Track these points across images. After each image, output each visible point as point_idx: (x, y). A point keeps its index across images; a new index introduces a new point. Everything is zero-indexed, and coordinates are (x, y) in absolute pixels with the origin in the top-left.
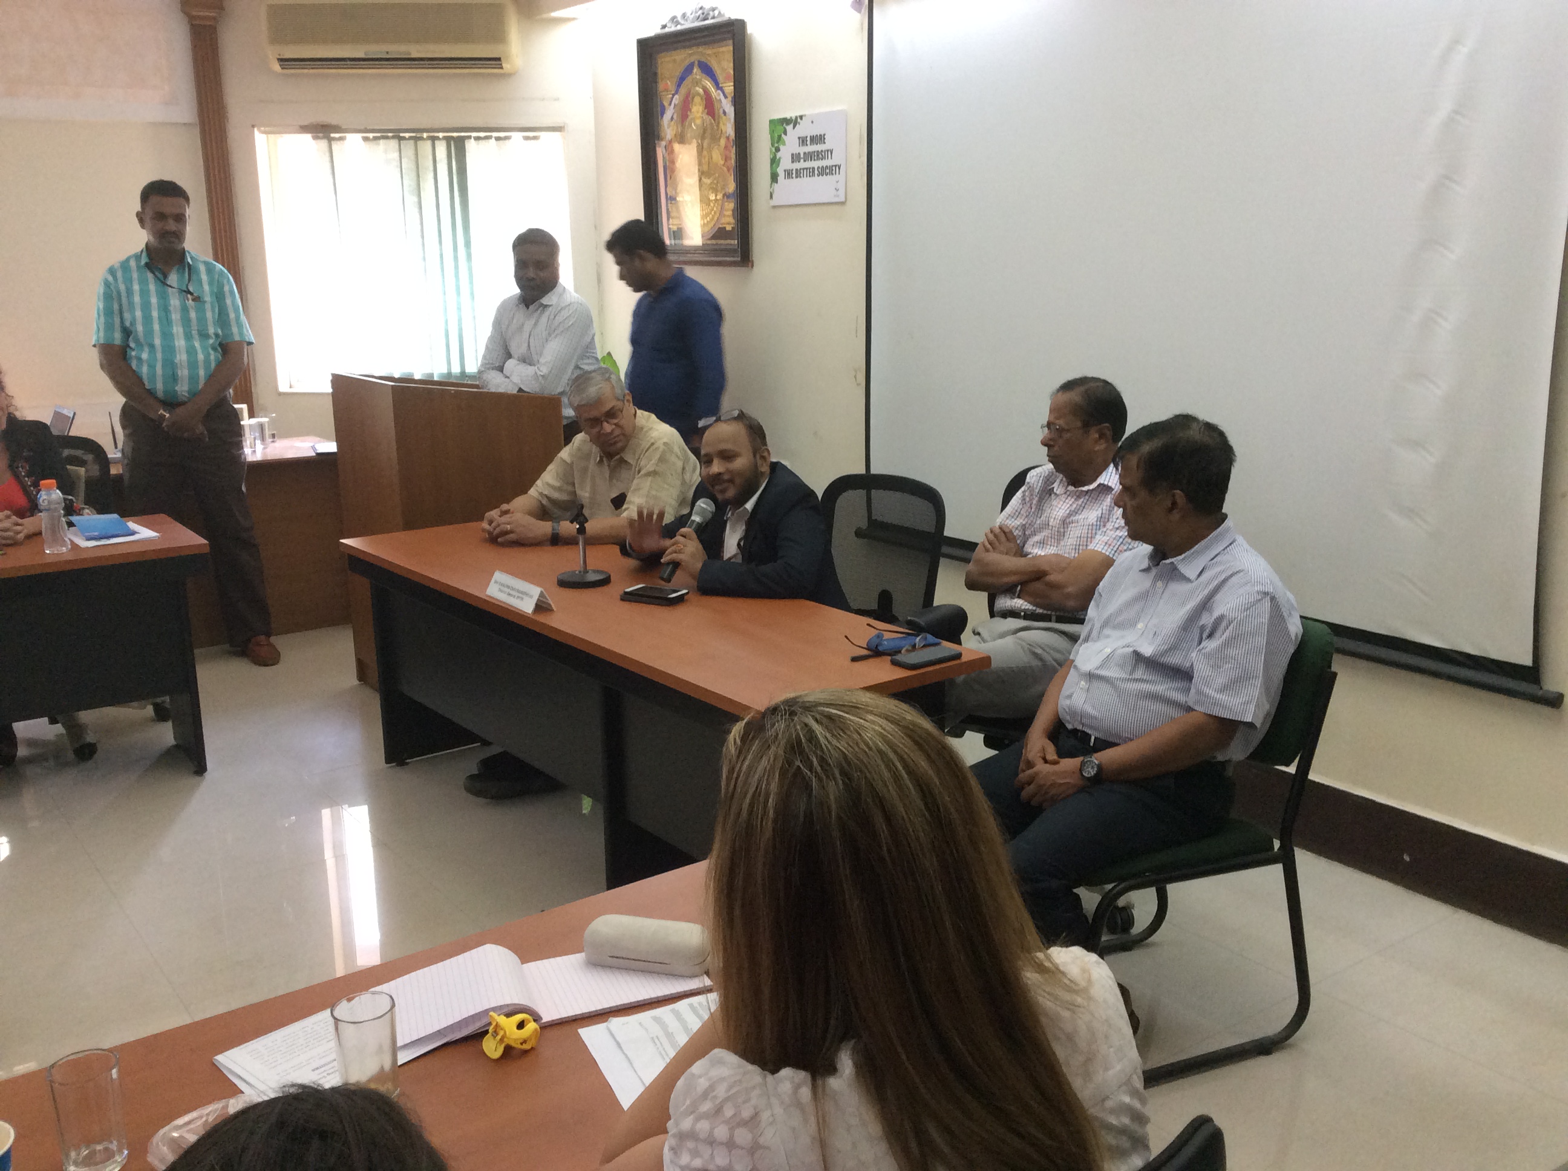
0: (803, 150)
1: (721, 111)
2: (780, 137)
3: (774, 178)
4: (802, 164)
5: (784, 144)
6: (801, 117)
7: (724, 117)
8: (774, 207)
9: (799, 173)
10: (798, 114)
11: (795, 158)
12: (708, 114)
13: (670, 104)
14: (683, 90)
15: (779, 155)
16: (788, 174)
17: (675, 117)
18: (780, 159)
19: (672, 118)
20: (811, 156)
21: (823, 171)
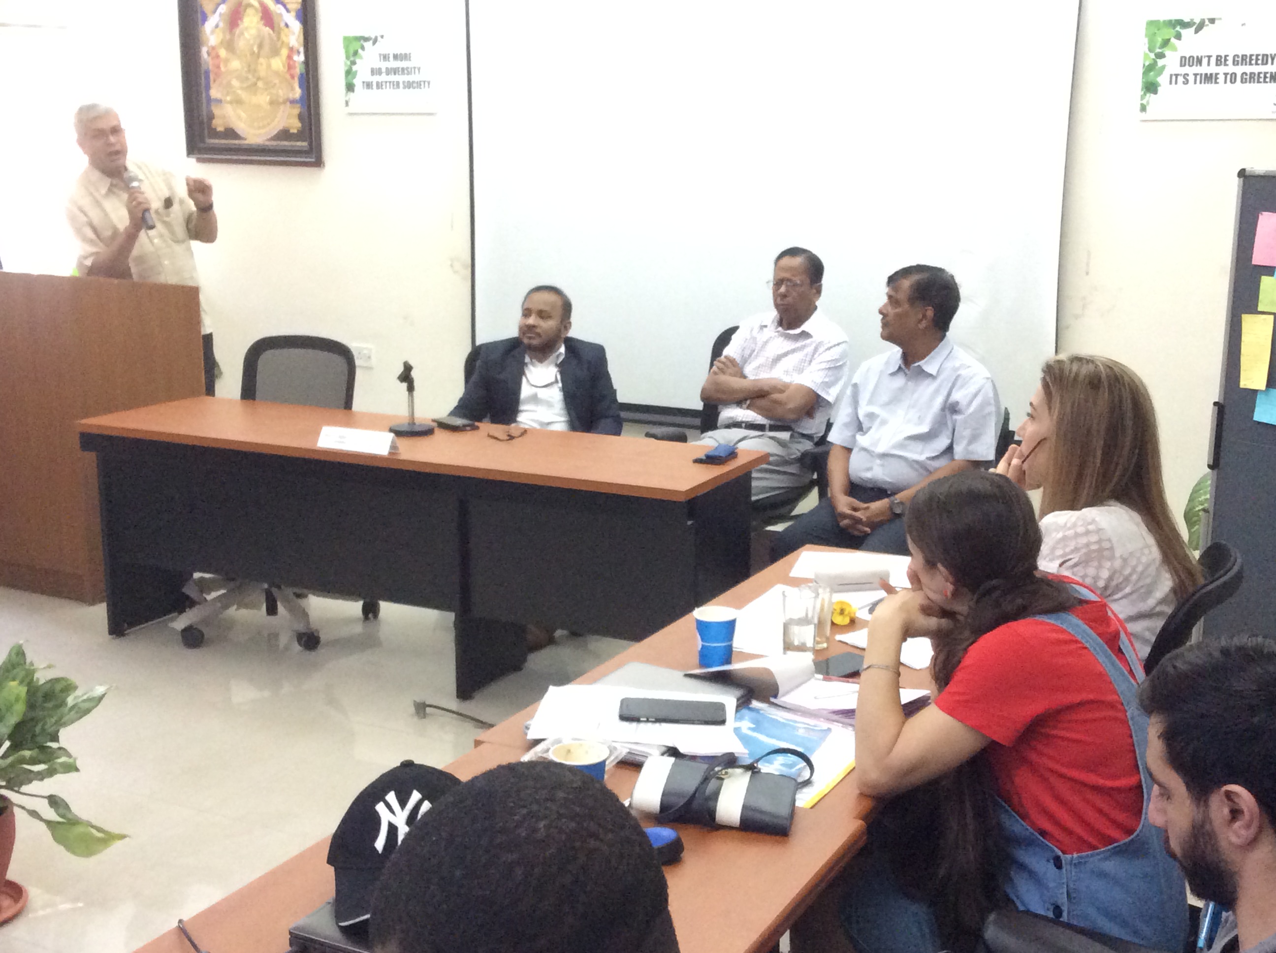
0: (384, 65)
2: (356, 53)
3: (350, 87)
4: (384, 78)
5: (361, 58)
6: (382, 37)
7: (286, 30)
8: (351, 114)
9: (379, 86)
10: (378, 33)
11: (374, 72)
12: (266, 25)
13: (214, 12)
15: (354, 68)
16: (368, 85)
17: (221, 24)
18: (356, 72)
20: (395, 71)
21: (409, 85)
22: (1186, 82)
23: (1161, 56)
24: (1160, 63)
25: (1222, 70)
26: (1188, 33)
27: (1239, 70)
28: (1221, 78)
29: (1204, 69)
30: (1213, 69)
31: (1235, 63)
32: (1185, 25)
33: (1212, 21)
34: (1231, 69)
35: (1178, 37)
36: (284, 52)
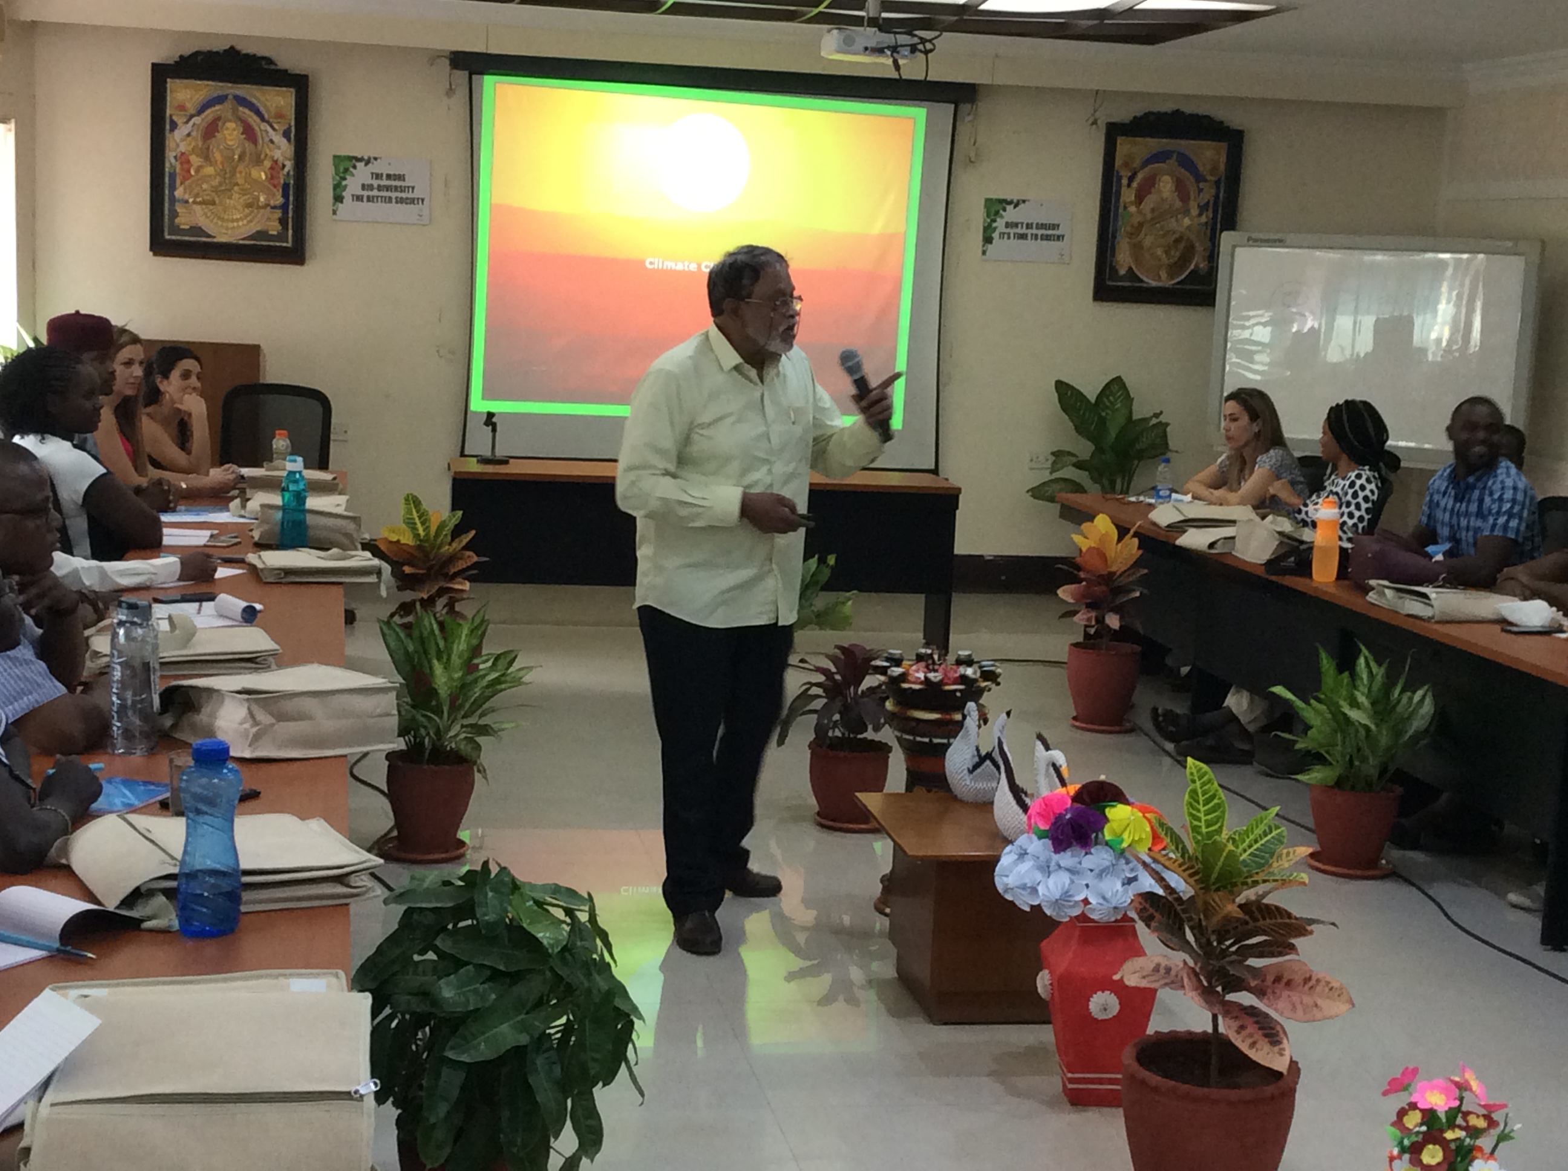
0: (375, 183)
1: (267, 140)
2: (346, 170)
3: (338, 199)
4: (375, 193)
5: (353, 175)
6: (376, 159)
8: (335, 220)
9: (370, 199)
10: (372, 156)
11: (363, 187)
12: (246, 139)
13: (187, 122)
14: (210, 113)
15: (344, 183)
16: (359, 198)
17: (194, 134)
18: (346, 186)
19: (189, 135)
20: (388, 188)
21: (401, 201)
22: (1009, 238)
23: (995, 221)
24: (994, 225)
25: (1029, 232)
26: (1010, 208)
27: (1040, 232)
28: (1029, 237)
29: (1019, 231)
30: (1024, 231)
31: (1037, 228)
32: (1010, 203)
33: (1024, 201)
34: (1034, 231)
35: (1005, 210)
36: (267, 164)
